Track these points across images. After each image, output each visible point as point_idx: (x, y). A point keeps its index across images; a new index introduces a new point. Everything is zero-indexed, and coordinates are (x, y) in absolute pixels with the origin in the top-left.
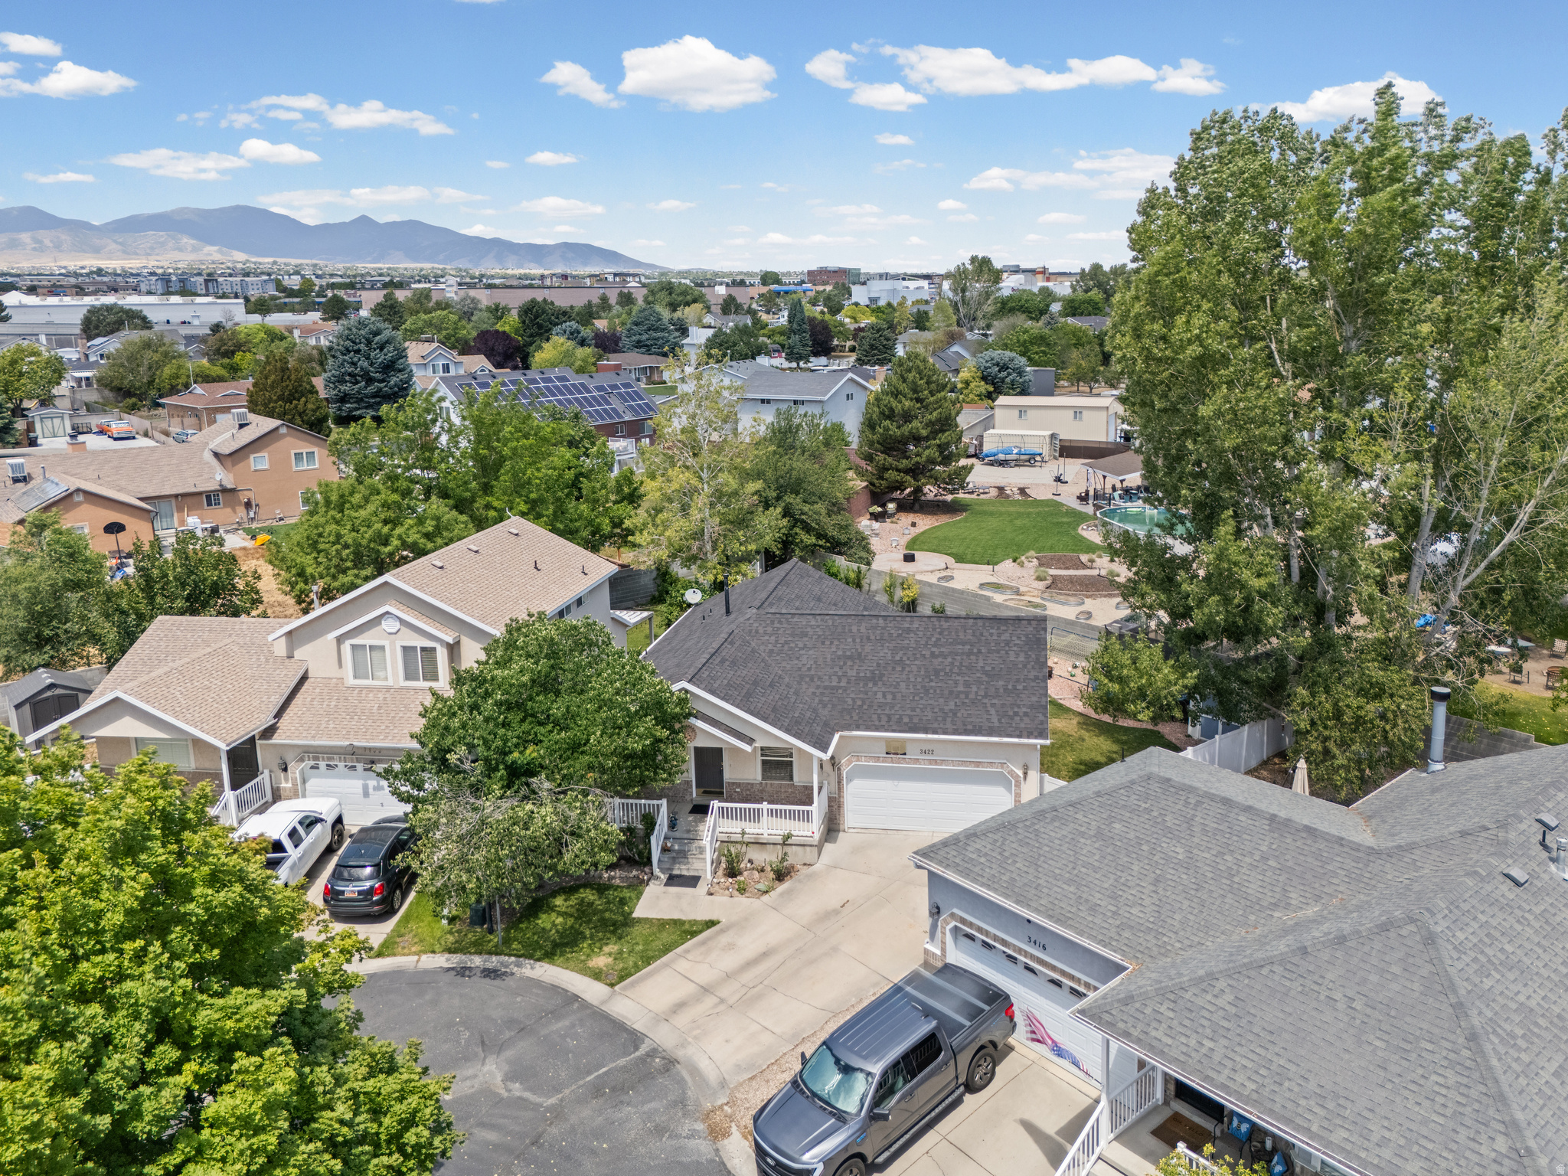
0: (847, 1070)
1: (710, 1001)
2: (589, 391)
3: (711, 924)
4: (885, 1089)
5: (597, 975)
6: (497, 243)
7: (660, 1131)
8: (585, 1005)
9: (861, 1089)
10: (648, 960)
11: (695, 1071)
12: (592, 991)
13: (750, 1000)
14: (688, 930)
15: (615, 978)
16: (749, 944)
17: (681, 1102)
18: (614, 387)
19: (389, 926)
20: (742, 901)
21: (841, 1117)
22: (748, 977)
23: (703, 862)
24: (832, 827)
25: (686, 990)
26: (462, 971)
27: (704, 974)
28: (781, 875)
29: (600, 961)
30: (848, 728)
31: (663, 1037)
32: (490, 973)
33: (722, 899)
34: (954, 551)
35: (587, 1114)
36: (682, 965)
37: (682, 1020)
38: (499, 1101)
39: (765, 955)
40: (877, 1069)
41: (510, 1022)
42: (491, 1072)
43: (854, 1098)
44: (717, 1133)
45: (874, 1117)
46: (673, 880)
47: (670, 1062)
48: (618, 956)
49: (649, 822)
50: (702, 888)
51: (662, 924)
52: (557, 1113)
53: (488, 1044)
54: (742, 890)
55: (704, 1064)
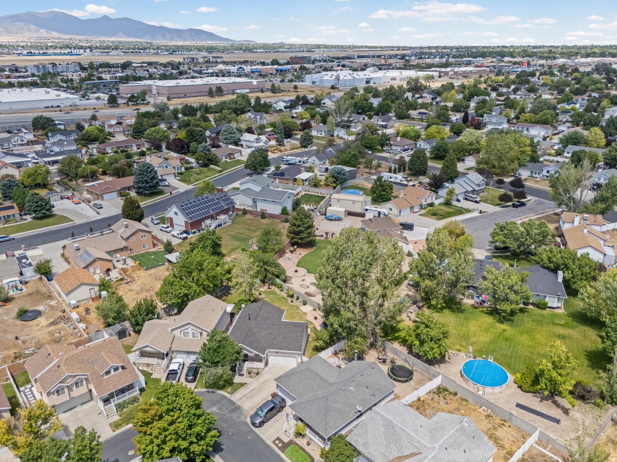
0: (262, 411)
1: (245, 397)
2: (214, 201)
3: (246, 384)
4: (267, 413)
5: (229, 393)
6: (162, 28)
7: (238, 417)
8: (227, 398)
9: (264, 413)
10: (236, 390)
11: (243, 409)
12: (228, 395)
13: (251, 397)
14: (242, 385)
15: (231, 393)
16: (251, 387)
17: (241, 413)
18: (221, 197)
19: (195, 383)
20: (251, 379)
21: (261, 417)
22: (251, 393)
23: (245, 372)
24: (266, 364)
25: (242, 395)
26: (208, 392)
27: (245, 393)
28: (257, 374)
29: (229, 390)
30: (269, 349)
31: (238, 403)
32: (213, 392)
33: (247, 379)
34: (308, 267)
35: (229, 415)
36: (241, 391)
37: (241, 401)
38: (217, 413)
39: (254, 389)
40: (266, 411)
41: (217, 401)
42: (215, 409)
43: (263, 414)
44: (246, 418)
45: (265, 417)
46: (240, 375)
47: (240, 407)
48: (232, 389)
49: (236, 365)
50: (244, 376)
51: (238, 384)
52: (225, 415)
53: (214, 404)
54: (251, 377)
55: (244, 408)
